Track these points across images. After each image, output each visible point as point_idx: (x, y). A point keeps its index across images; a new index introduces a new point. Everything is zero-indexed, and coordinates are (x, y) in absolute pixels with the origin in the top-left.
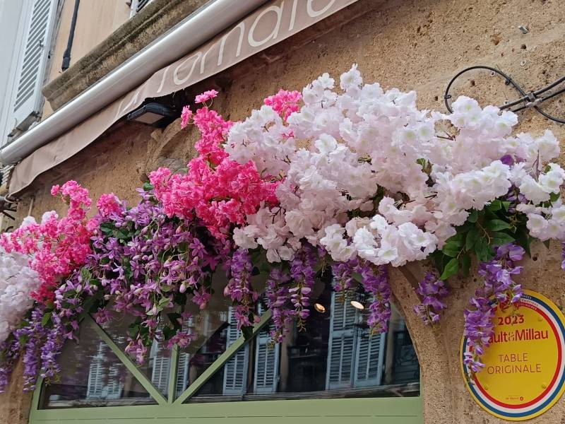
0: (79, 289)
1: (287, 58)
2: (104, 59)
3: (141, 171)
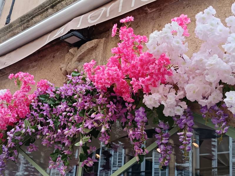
0: (24, 131)
1: (161, 10)
2: (34, 17)
3: (63, 69)
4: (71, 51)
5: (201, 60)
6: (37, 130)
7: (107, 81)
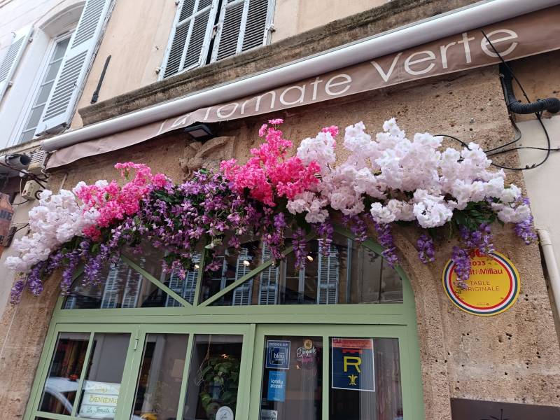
0: (134, 229)
2: (137, 99)
3: (183, 165)
4: (193, 145)
5: (351, 171)
6: (151, 229)
7: (251, 182)
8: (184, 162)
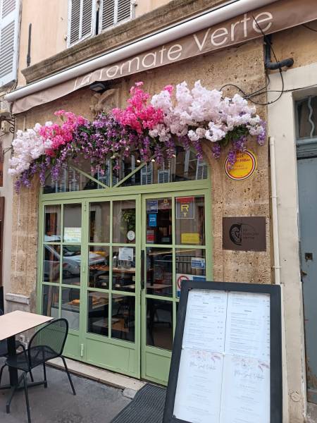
3: (92, 109)
4: (95, 95)
8: (92, 107)
